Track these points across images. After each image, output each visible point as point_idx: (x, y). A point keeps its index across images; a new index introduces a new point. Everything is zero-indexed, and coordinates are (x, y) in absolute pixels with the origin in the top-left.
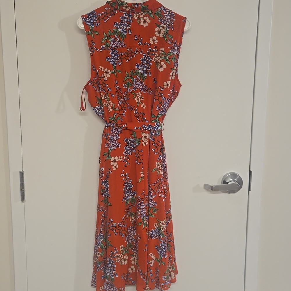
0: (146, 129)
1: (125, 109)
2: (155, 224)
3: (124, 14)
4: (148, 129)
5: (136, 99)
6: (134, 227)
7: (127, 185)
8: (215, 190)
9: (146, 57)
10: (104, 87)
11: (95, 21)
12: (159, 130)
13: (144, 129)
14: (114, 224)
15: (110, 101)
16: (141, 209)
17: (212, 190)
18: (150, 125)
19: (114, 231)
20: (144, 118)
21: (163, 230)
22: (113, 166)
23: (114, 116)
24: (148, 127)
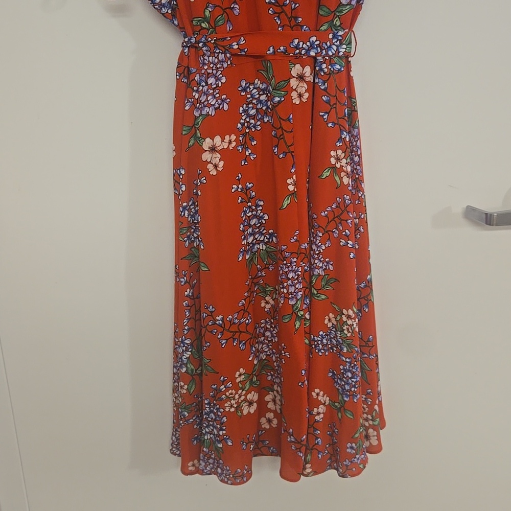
0: (303, 52)
2: (327, 317)
4: (308, 51)
6: (272, 323)
7: (250, 214)
8: (496, 225)
12: (341, 54)
13: (298, 51)
14: (217, 318)
16: (289, 279)
17: (490, 225)
18: (314, 39)
19: (220, 336)
20: (296, 18)
21: (349, 332)
22: (210, 162)
23: (207, 13)
24: (308, 46)
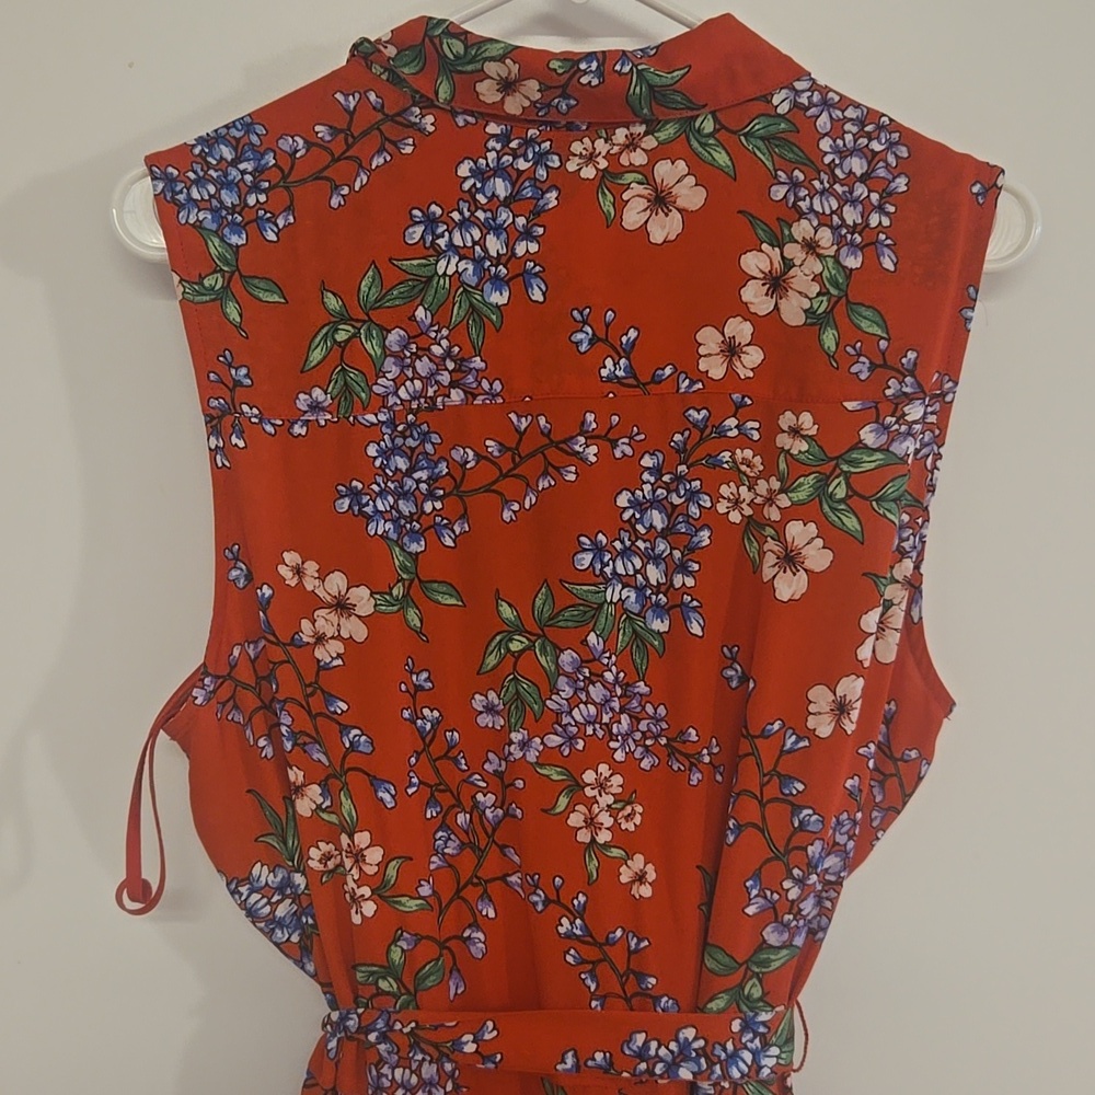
0: (659, 1068)
1: (486, 896)
3: (492, 143)
4: (672, 1067)
5: (575, 820)
9: (666, 478)
10: (313, 717)
11: (251, 200)
12: (766, 1072)
13: (643, 1066)
15: (366, 835)
18: (689, 1033)
20: (641, 976)
23: (396, 955)
24: (672, 1052)
